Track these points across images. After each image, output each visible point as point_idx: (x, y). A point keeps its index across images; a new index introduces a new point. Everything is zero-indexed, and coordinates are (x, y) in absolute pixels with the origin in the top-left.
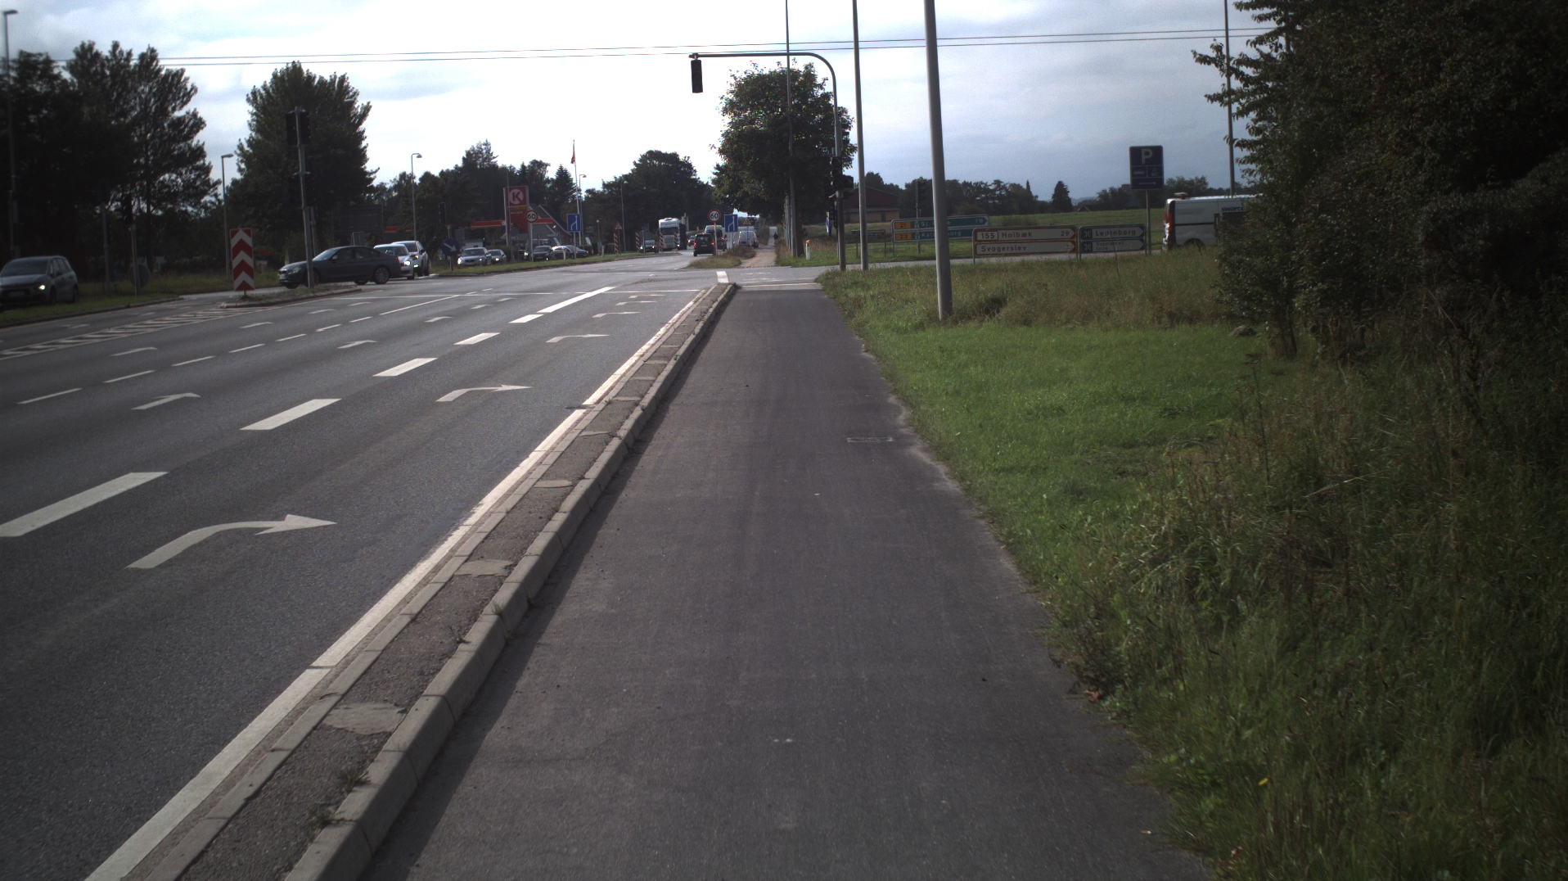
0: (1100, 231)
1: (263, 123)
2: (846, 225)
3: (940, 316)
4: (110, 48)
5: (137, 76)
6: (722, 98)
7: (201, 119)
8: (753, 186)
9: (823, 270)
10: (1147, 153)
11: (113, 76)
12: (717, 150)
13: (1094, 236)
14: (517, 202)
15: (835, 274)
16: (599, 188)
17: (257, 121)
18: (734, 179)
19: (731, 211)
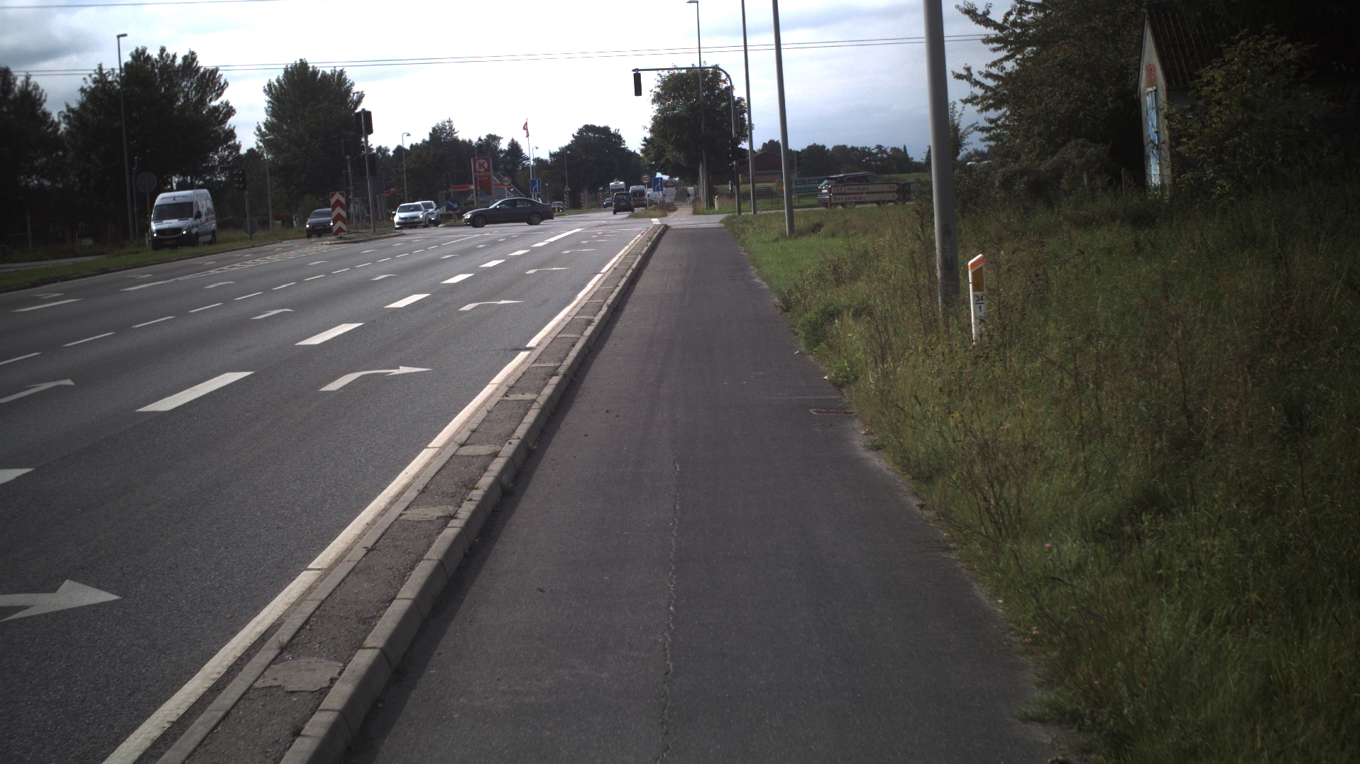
1: (277, 109)
2: (741, 186)
3: (787, 235)
4: (159, 52)
5: (180, 74)
6: (652, 93)
7: (231, 107)
8: (671, 154)
9: (725, 215)
11: (161, 74)
12: (648, 130)
13: (912, 189)
14: (482, 170)
15: (732, 218)
16: (546, 156)
17: (272, 108)
18: (658, 149)
19: (656, 175)
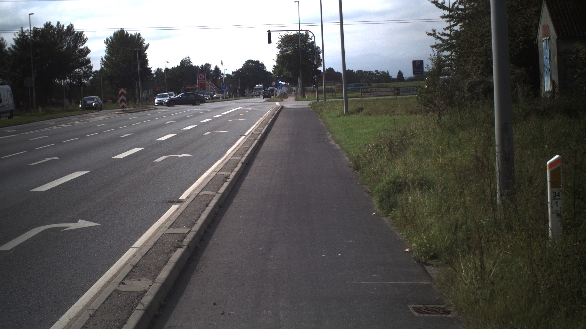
0: (403, 88)
1: (110, 50)
2: (319, 87)
3: (345, 113)
4: (57, 24)
5: (66, 34)
6: (277, 43)
7: (89, 49)
8: (286, 73)
9: (311, 101)
10: (418, 63)
11: (58, 34)
12: (275, 61)
13: (401, 90)
14: (202, 79)
15: (315, 102)
16: (231, 73)
17: (108, 50)
18: (280, 70)
19: (279, 82)
